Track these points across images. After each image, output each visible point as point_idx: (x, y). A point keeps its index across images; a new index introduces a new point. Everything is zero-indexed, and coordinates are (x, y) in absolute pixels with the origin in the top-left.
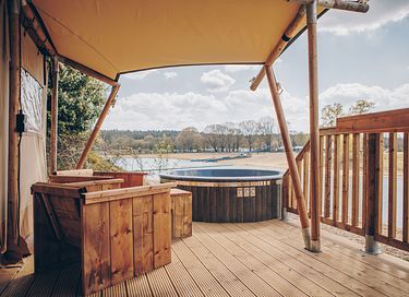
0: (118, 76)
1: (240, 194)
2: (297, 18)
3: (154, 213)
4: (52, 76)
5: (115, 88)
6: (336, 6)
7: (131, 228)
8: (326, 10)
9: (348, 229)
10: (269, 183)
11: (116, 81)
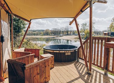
0: (31, 20)
1: (66, 54)
2: (86, 5)
3: (46, 67)
4: (11, 20)
5: (30, 24)
6: (98, 2)
7: (39, 73)
8: (95, 3)
9: (98, 66)
10: (74, 51)
11: (30, 21)
